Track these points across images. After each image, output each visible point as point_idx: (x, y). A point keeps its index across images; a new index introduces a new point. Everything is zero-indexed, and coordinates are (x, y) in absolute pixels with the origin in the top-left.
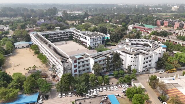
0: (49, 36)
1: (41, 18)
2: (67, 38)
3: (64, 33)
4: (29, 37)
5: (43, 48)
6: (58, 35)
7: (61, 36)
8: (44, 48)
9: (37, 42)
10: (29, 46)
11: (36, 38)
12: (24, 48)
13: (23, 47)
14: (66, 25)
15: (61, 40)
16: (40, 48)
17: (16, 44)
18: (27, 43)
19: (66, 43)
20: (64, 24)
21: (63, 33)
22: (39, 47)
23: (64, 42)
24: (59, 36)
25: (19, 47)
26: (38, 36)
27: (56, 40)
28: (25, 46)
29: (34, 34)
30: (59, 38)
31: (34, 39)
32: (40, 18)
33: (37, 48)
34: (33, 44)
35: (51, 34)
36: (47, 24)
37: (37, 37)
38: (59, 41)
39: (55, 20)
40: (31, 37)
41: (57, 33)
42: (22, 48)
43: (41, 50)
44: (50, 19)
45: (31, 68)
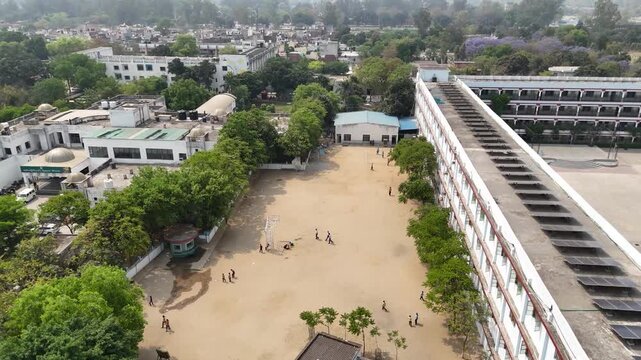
0: (513, 103)
1: (488, 28)
2: (622, 133)
3: (612, 96)
4: (406, 93)
5: (459, 178)
6: (566, 104)
7: (587, 110)
8: (469, 181)
9: (434, 127)
10: (394, 138)
11: (438, 101)
12: (372, 144)
13: (367, 141)
14: (614, 63)
15: (582, 135)
16: (443, 169)
17: (342, 120)
18: (394, 121)
19: (613, 165)
20: (600, 56)
21: (606, 94)
22: (439, 159)
23: (599, 153)
24: (571, 112)
25: (348, 137)
26: (450, 96)
27: (547, 132)
28: (376, 136)
29: (434, 80)
30: (568, 125)
31: (425, 108)
32: (481, 27)
33: (425, 163)
34: (415, 131)
35: (524, 93)
36: (507, 51)
37: (443, 98)
38: (565, 141)
39: (549, 38)
40: (418, 97)
41: (565, 93)
42: (361, 145)
43: (445, 179)
44: (526, 35)
45: (330, 314)
